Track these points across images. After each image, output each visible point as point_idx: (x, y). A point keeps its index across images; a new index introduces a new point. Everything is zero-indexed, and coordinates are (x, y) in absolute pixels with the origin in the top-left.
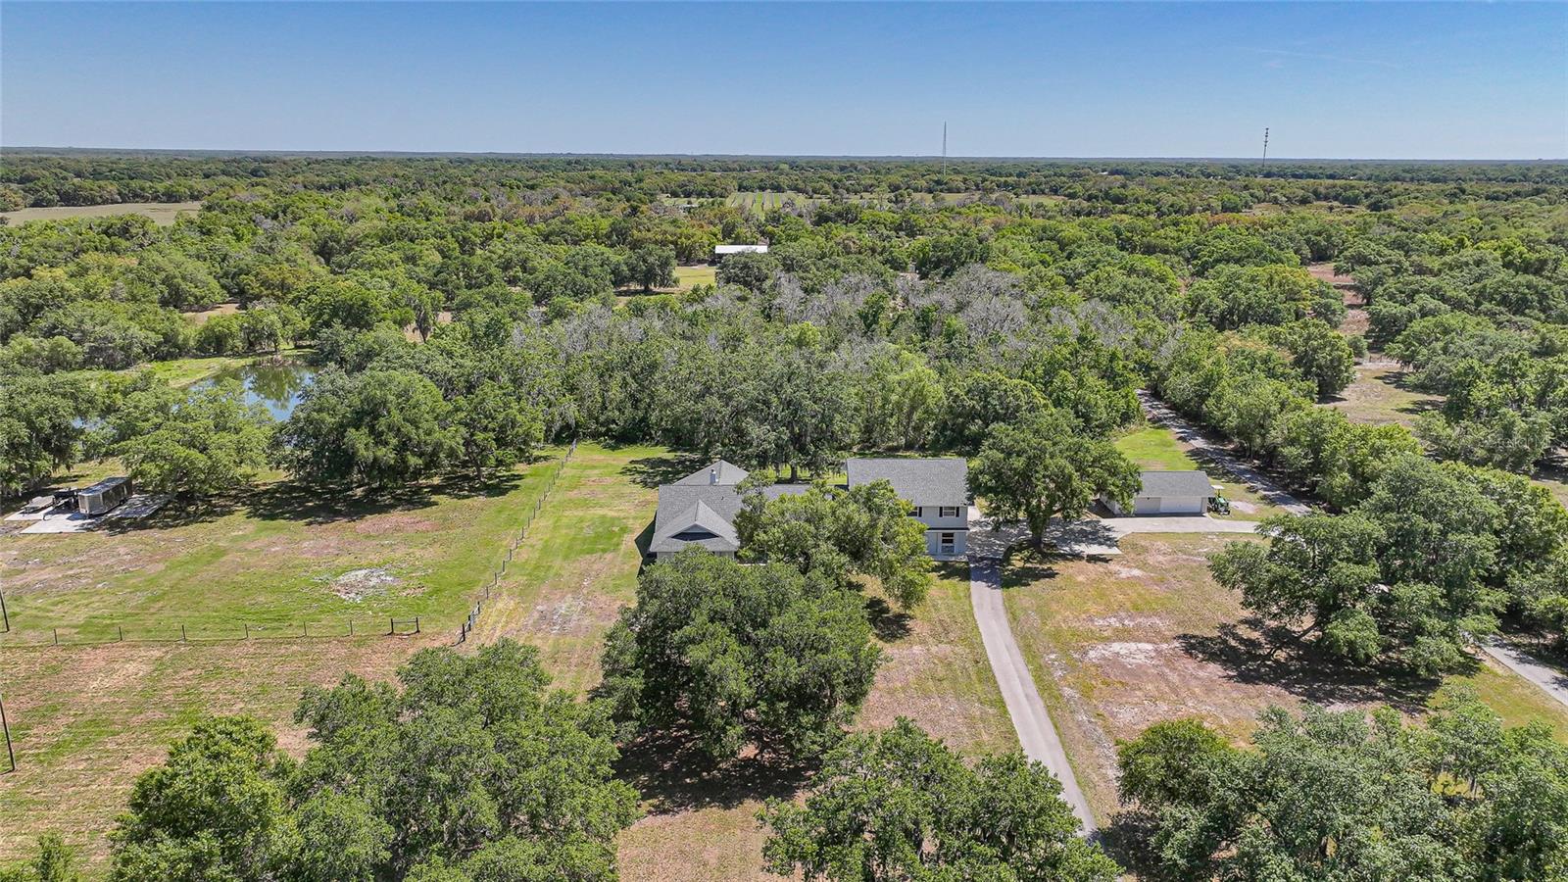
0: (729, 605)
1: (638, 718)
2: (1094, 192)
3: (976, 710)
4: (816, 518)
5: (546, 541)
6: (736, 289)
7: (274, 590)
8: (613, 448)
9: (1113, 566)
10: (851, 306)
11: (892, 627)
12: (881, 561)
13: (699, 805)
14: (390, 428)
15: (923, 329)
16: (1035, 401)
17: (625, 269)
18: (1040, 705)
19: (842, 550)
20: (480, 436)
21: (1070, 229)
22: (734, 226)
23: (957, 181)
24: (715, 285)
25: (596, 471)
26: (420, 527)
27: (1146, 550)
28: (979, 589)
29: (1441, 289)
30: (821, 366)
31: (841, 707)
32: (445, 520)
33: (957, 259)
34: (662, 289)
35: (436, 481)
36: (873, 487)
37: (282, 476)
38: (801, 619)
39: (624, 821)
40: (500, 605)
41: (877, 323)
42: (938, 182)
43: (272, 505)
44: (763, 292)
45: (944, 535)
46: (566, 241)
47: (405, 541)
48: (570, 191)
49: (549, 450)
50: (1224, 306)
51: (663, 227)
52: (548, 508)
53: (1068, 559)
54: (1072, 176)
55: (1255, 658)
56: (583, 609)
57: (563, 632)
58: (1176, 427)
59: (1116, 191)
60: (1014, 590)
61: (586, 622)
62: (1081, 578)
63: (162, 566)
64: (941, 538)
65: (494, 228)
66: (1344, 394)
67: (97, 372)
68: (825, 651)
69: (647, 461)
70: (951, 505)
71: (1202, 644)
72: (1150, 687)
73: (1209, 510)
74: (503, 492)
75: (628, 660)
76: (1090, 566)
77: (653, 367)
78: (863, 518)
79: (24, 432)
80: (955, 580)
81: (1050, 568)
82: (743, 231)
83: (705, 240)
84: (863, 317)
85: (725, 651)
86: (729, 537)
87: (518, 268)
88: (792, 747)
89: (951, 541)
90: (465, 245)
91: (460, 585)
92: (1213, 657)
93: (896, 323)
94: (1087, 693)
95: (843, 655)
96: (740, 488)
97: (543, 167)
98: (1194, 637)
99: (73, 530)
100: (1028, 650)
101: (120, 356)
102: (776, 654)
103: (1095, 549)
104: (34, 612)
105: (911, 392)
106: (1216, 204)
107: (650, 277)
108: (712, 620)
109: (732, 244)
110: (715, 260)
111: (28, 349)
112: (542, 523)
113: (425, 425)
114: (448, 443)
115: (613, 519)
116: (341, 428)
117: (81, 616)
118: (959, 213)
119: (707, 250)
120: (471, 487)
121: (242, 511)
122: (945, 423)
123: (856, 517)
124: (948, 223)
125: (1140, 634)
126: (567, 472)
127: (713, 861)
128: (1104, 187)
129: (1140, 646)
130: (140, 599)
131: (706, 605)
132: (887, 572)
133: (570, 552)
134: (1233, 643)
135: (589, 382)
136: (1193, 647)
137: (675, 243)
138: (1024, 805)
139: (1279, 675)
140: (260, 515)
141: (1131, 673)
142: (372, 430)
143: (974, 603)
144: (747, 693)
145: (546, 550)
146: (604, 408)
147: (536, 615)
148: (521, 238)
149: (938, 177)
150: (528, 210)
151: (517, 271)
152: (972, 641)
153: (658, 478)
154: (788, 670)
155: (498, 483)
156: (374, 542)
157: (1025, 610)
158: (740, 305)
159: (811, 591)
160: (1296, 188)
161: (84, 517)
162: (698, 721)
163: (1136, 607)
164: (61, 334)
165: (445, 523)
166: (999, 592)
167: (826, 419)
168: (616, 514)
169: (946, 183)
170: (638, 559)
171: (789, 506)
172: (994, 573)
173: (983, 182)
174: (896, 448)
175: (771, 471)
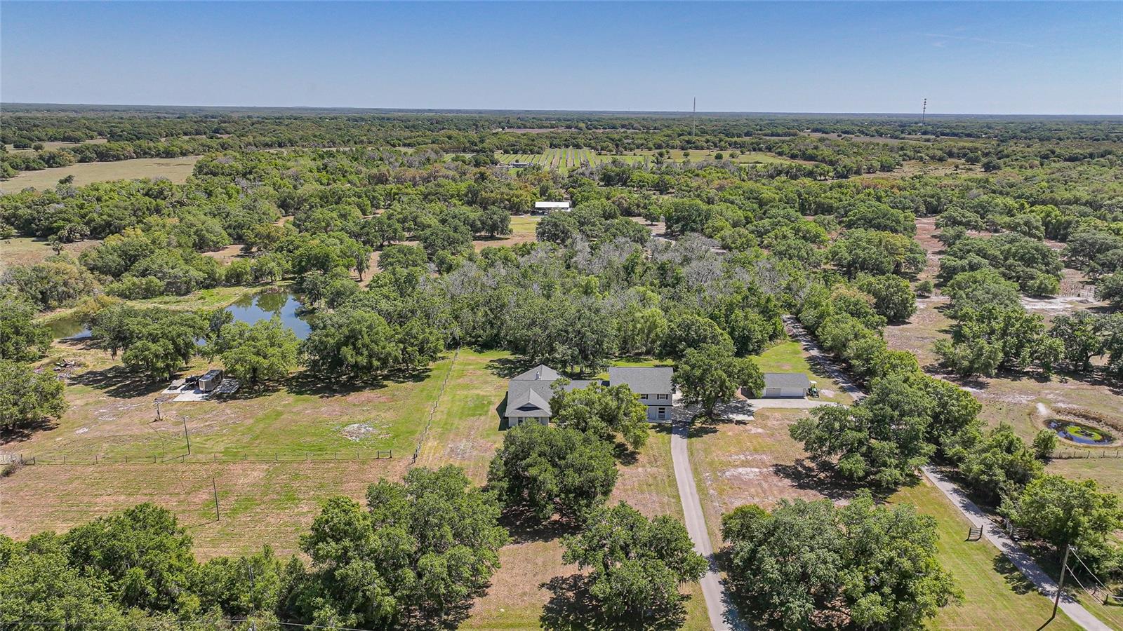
0: (547, 449)
1: (505, 501)
2: (796, 152)
3: (665, 500)
4: (590, 404)
5: (449, 409)
6: (549, 245)
7: (314, 435)
8: (480, 352)
9: (748, 427)
10: (618, 260)
11: (628, 457)
12: (622, 426)
13: (534, 540)
14: (363, 345)
15: (662, 274)
16: (715, 332)
17: (479, 222)
18: (697, 497)
19: (603, 419)
20: (410, 349)
21: (768, 192)
22: (548, 188)
23: (702, 140)
24: (536, 242)
25: (472, 367)
26: (381, 400)
27: (768, 418)
28: (675, 438)
29: (984, 249)
31: (599, 497)
32: (393, 396)
33: (690, 218)
34: (502, 236)
35: (386, 372)
36: (620, 387)
37: (302, 369)
38: (581, 456)
39: (502, 543)
40: (430, 444)
41: (633, 271)
42: (688, 142)
43: (301, 385)
44: (566, 246)
45: (660, 409)
46: (439, 199)
47: (375, 408)
49: (448, 353)
50: (849, 257)
51: (501, 190)
52: (448, 389)
53: (725, 423)
55: (809, 476)
56: (473, 446)
57: (463, 459)
58: (804, 341)
60: (694, 439)
61: (475, 453)
62: (730, 434)
63: (251, 421)
64: (658, 410)
65: (392, 190)
66: (912, 319)
67: (172, 297)
68: (592, 471)
69: (499, 361)
70: (662, 393)
71: (784, 469)
72: (753, 490)
73: (808, 395)
74: (422, 379)
75: (501, 473)
76: (736, 427)
77: (503, 306)
78: (614, 404)
79: (171, 347)
80: (664, 434)
81: (715, 428)
82: (553, 191)
83: (529, 198)
84: (626, 268)
85: (546, 470)
86: (547, 410)
88: (576, 515)
89: (663, 412)
90: (373, 201)
91: (408, 432)
92: (787, 476)
93: (645, 271)
94: (721, 492)
95: (600, 473)
96: (552, 386)
98: (781, 465)
99: (199, 400)
100: (696, 471)
101: (184, 287)
102: (569, 472)
103: (740, 417)
104: (197, 445)
105: (649, 323)
106: (877, 164)
107: (495, 228)
108: (540, 456)
109: (546, 201)
110: (536, 211)
111: (134, 284)
112: (446, 398)
113: (382, 344)
114: (394, 353)
115: (484, 396)
116: (339, 346)
117: (221, 447)
118: (697, 175)
119: (530, 204)
120: (404, 376)
121: (284, 390)
122: (666, 343)
123: (610, 402)
124: (689, 183)
125: (754, 464)
126: (456, 367)
127: (540, 563)
128: (802, 147)
129: (752, 469)
130: (246, 439)
131: (537, 449)
132: (626, 431)
133: (462, 415)
134: (800, 469)
135: (466, 314)
136: (779, 470)
137: (509, 200)
138: (669, 536)
139: (819, 485)
140: (294, 392)
141: (745, 483)
142: (355, 348)
143: (672, 446)
144: (556, 489)
145: (449, 414)
146: (475, 328)
147: (449, 450)
149: (690, 138)
151: (410, 224)
152: (669, 466)
153: (506, 372)
154: (574, 479)
155: (419, 374)
156: (358, 408)
157: (698, 450)
159: (587, 441)
160: (937, 149)
161: (202, 392)
162: (533, 502)
163: (755, 450)
164: (149, 274)
165: (393, 398)
166: (686, 441)
167: (599, 343)
168: (485, 393)
169: (694, 143)
170: (499, 420)
171: (577, 396)
172: (685, 430)
173: (720, 142)
174: (640, 354)
175: (568, 369)
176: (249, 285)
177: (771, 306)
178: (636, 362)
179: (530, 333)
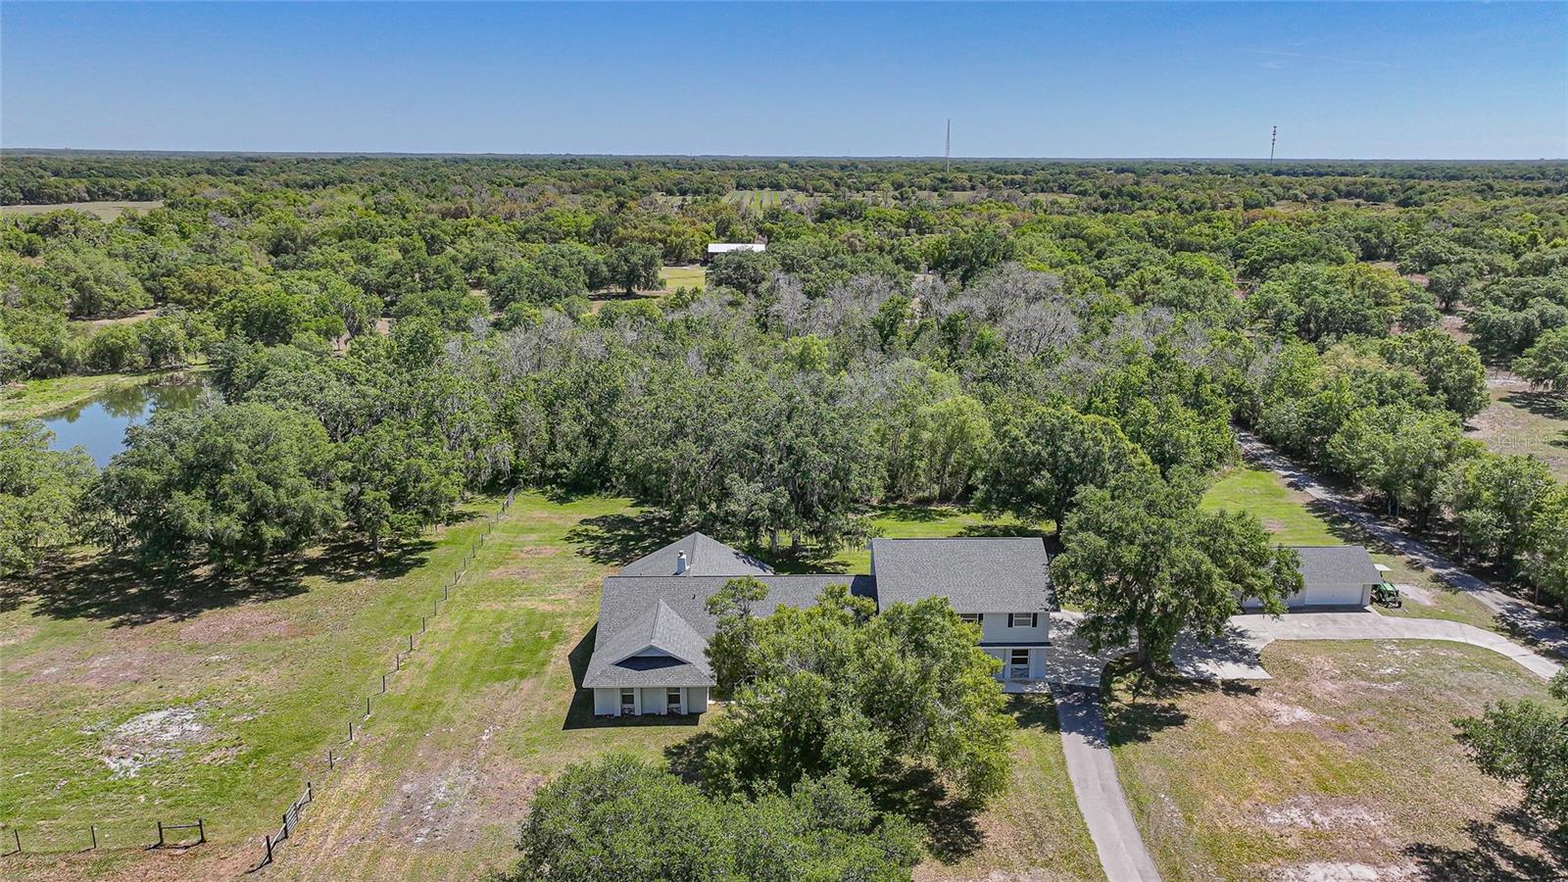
2: (1105, 189)
4: (830, 664)
5: (443, 657)
6: (726, 293)
8: (562, 500)
10: (863, 313)
11: (953, 828)
14: (238, 488)
15: (950, 341)
16: (1121, 445)
17: (605, 269)
21: (1096, 226)
22: (729, 223)
23: (963, 179)
24: (703, 288)
25: (534, 537)
26: (273, 631)
27: (1304, 671)
28: (1074, 744)
30: (832, 397)
32: (311, 617)
33: (978, 258)
34: (647, 293)
35: (315, 552)
40: (347, 781)
41: (894, 333)
42: (943, 180)
44: (758, 295)
45: (1015, 652)
46: (544, 239)
47: (243, 657)
48: (559, 188)
49: (479, 503)
50: (1300, 312)
51: (651, 224)
52: (458, 598)
53: (1194, 689)
54: (1079, 174)
56: (474, 790)
57: (432, 842)
58: (1279, 468)
59: (1129, 188)
60: (1129, 748)
61: (473, 816)
62: (1224, 727)
64: (1010, 657)
65: (468, 226)
69: (603, 520)
70: (1025, 610)
71: (1450, 862)
73: (1373, 601)
74: (400, 572)
76: (1231, 701)
77: (614, 395)
78: (907, 667)
80: (1037, 730)
81: (1172, 707)
82: (739, 228)
83: (697, 238)
84: (878, 326)
86: (700, 671)
87: (484, 269)
89: (1025, 661)
90: (433, 245)
91: (297, 739)
93: (917, 334)
97: (537, 167)
98: (1434, 850)
103: (1229, 671)
105: (949, 428)
107: (632, 279)
109: (726, 242)
110: (707, 259)
112: (444, 624)
113: (288, 484)
114: (321, 507)
115: (544, 616)
116: (167, 488)
118: (971, 209)
119: (699, 249)
120: (361, 562)
121: (32, 603)
122: (998, 473)
123: (897, 661)
124: (959, 220)
125: (1346, 841)
126: (496, 537)
128: (1116, 184)
129: (1354, 866)
133: (477, 675)
135: (532, 416)
137: (664, 241)
140: (54, 611)
142: (211, 492)
143: (1073, 778)
145: (440, 674)
146: (552, 446)
147: (398, 802)
148: (491, 235)
149: (943, 177)
150: (509, 206)
151: (483, 273)
153: (615, 547)
155: (400, 556)
156: (198, 658)
157: (1154, 790)
158: (731, 311)
160: (1316, 185)
163: (1323, 786)
165: (309, 623)
166: (1105, 754)
167: (840, 474)
168: (549, 608)
169: (951, 182)
170: (568, 695)
171: (789, 638)
172: (1091, 714)
173: (989, 180)
174: (928, 501)
175: (765, 541)
176: (136, 371)
177: (1206, 390)
178: (922, 519)
179: (670, 454)
